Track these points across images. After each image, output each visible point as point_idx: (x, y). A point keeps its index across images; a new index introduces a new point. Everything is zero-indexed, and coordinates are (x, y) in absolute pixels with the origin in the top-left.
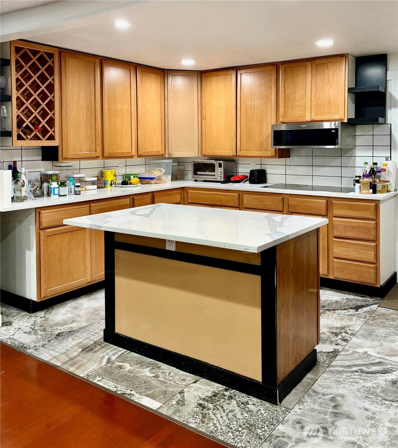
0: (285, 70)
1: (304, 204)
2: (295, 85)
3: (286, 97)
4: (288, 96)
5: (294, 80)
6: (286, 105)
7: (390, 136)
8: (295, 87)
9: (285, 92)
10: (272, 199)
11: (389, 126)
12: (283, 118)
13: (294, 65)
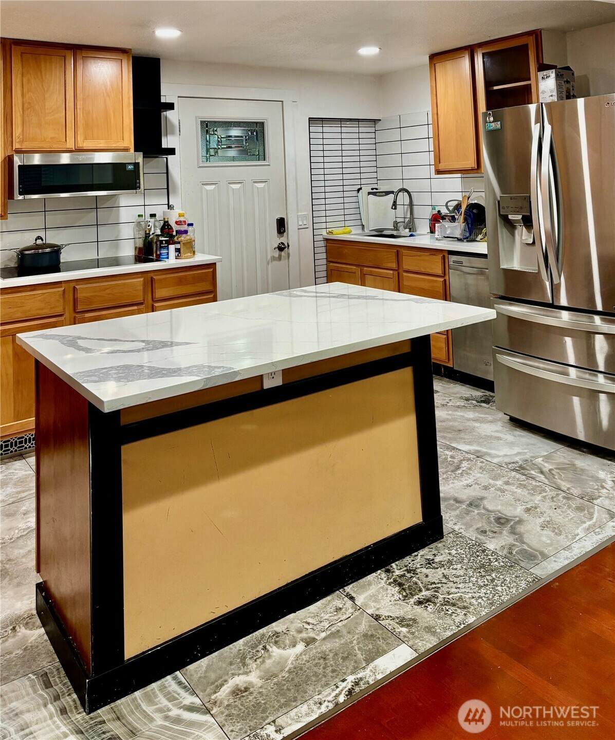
0: (21, 56)
1: (108, 291)
2: (43, 86)
3: (26, 105)
4: (29, 103)
5: (42, 78)
6: (27, 118)
7: (166, 174)
8: (44, 90)
9: (23, 95)
10: (42, 297)
11: (164, 160)
12: (22, 142)
13: (41, 50)
